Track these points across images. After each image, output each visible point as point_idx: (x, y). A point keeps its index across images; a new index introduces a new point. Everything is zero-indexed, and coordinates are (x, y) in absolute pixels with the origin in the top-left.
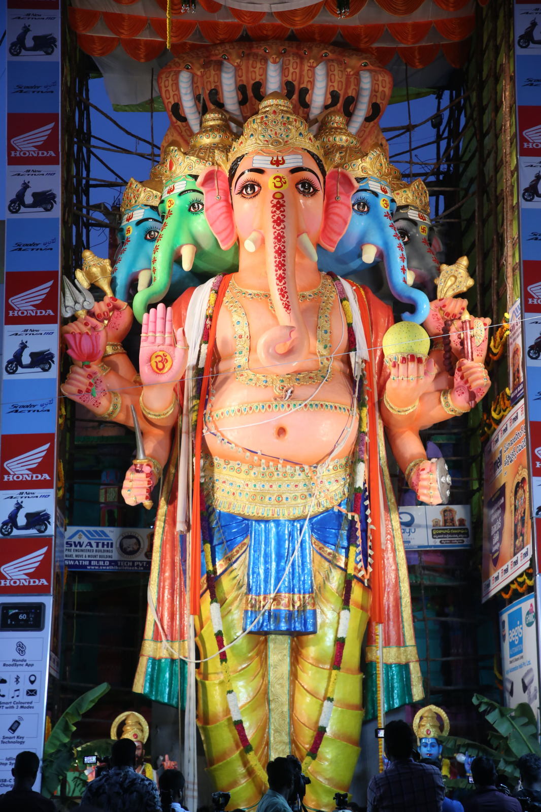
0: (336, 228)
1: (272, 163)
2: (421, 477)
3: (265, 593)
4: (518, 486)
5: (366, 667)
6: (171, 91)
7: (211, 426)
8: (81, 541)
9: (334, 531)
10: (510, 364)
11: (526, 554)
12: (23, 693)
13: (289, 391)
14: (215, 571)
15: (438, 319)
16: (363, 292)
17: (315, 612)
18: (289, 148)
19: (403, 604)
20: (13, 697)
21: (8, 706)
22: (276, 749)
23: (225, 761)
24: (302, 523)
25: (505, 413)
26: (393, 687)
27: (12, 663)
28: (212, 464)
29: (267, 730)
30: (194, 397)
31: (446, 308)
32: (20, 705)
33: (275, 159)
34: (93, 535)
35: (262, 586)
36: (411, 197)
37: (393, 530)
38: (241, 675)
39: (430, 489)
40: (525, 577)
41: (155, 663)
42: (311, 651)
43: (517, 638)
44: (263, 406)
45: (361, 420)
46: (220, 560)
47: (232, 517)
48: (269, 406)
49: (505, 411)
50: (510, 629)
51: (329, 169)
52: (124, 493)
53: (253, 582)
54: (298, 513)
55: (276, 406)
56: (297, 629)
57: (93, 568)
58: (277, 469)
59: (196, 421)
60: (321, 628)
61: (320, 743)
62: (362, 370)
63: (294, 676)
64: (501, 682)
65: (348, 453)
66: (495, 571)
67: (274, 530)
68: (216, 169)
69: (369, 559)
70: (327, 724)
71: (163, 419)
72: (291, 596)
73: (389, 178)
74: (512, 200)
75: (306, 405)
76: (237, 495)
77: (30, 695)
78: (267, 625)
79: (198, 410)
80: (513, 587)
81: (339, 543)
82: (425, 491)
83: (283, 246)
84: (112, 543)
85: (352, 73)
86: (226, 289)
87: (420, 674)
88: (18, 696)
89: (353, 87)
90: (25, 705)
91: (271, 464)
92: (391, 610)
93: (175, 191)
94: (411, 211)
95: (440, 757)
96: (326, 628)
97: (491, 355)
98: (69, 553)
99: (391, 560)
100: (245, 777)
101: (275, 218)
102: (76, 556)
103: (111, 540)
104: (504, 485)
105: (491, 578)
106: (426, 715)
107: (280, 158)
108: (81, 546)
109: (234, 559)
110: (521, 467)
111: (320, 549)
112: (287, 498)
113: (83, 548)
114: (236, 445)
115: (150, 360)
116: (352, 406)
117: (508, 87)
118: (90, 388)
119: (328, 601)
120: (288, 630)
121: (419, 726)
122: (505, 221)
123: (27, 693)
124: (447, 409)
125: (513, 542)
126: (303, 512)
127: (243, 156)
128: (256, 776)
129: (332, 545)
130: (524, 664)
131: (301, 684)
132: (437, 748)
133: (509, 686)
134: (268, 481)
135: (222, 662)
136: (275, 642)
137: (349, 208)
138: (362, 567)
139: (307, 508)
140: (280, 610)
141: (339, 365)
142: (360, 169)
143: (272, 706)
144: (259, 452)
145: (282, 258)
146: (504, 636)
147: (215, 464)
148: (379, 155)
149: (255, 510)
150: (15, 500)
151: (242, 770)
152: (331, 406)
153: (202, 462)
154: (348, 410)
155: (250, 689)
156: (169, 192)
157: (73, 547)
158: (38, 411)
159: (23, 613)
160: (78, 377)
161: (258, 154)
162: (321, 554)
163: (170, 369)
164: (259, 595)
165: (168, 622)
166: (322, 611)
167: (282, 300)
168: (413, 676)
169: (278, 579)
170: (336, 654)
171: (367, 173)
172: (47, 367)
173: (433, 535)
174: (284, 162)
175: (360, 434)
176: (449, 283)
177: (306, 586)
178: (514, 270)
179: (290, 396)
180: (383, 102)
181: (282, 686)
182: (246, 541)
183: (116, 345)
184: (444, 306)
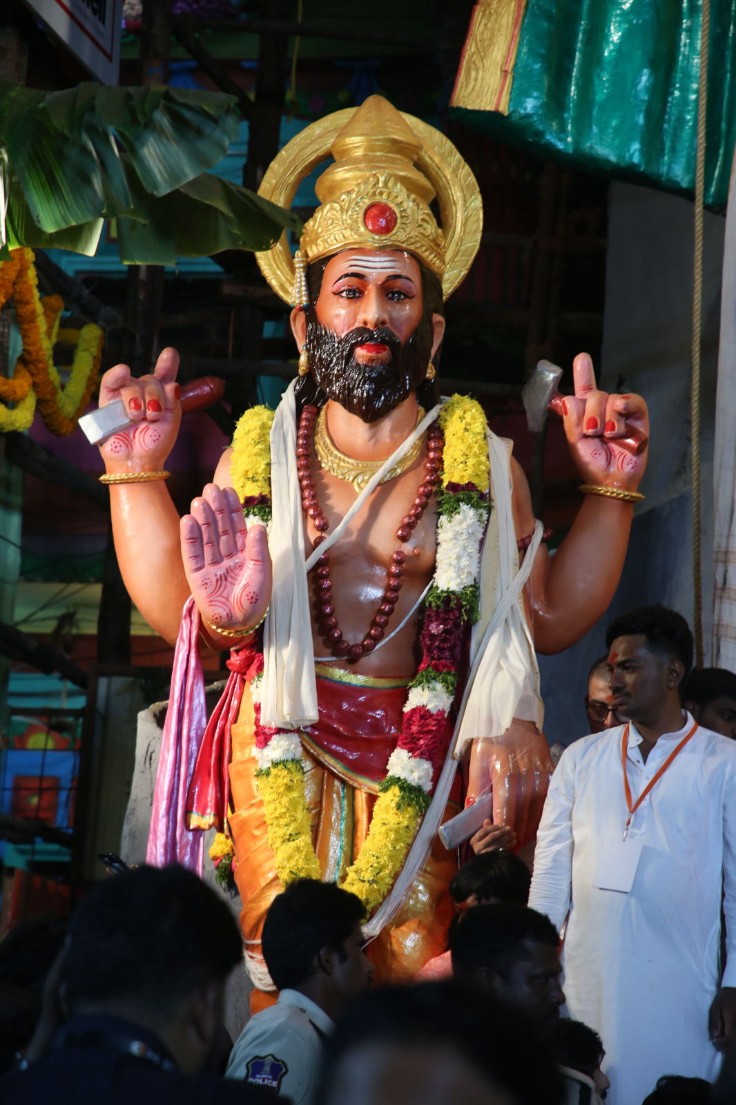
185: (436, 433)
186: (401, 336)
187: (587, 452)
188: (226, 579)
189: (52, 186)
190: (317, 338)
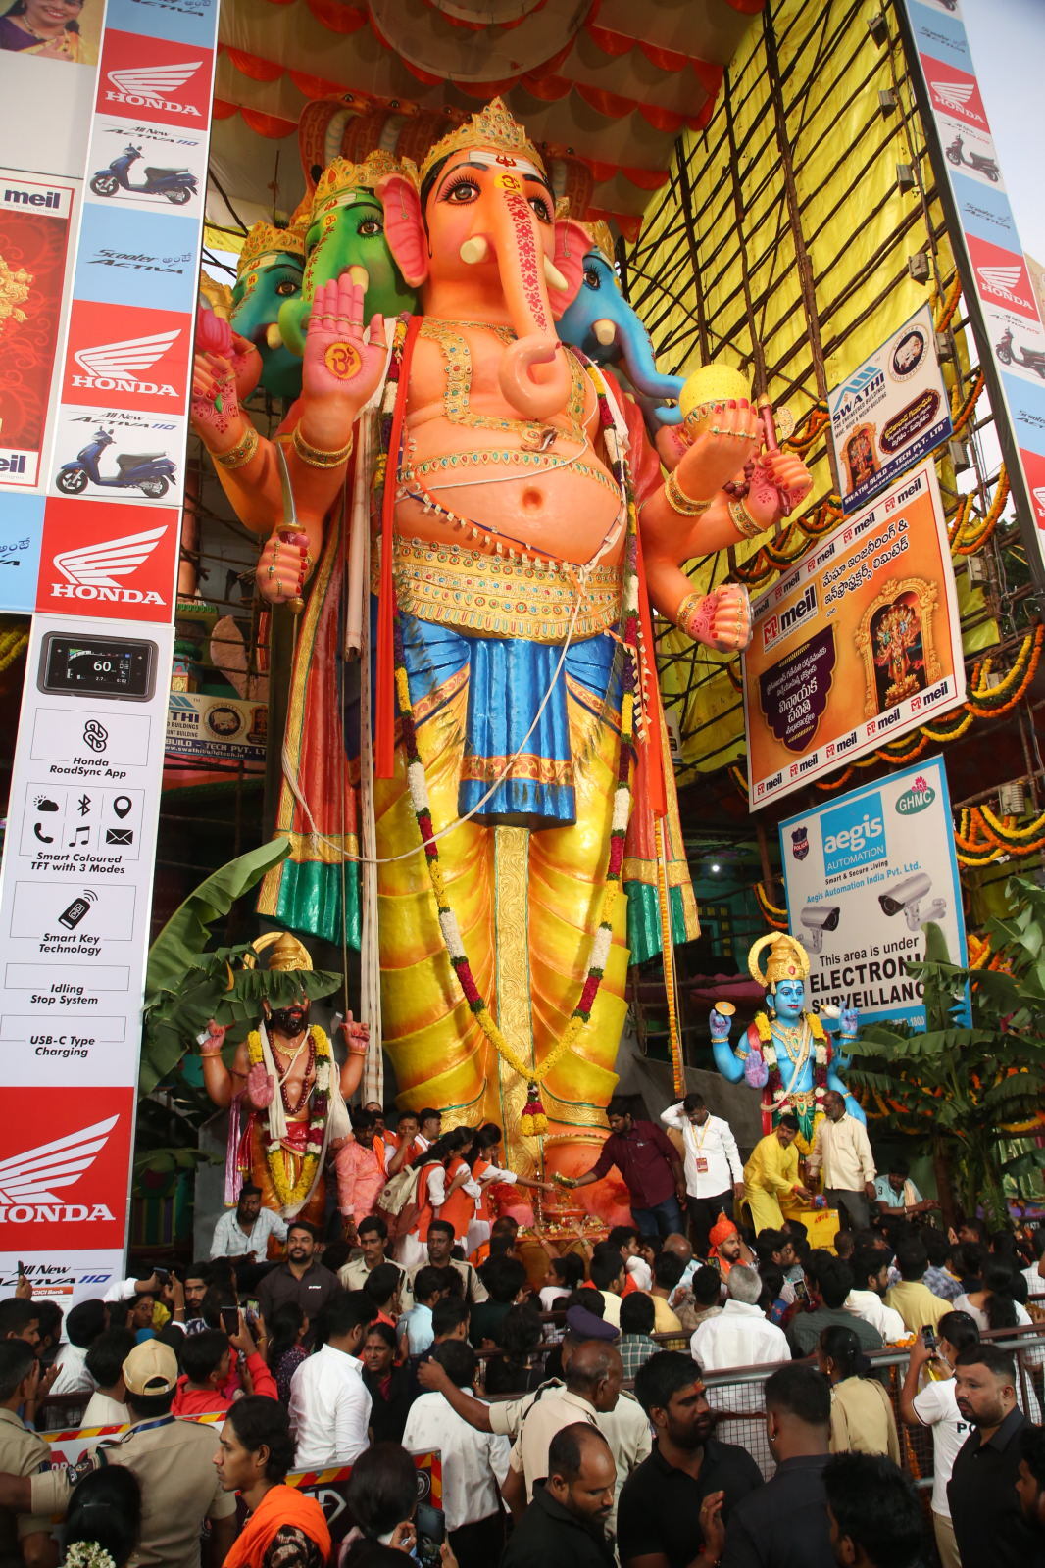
1: (498, 161)
2: (723, 604)
4: (882, 612)
6: (314, 147)
7: (413, 485)
9: (602, 669)
10: (839, 461)
11: (935, 696)
12: (97, 836)
14: (414, 714)
17: (571, 790)
20: (72, 845)
21: (59, 863)
23: (429, 1027)
25: (829, 531)
27: (74, 767)
28: (406, 552)
32: (89, 864)
33: (502, 158)
38: (455, 887)
40: (926, 732)
41: (295, 870)
43: (860, 841)
44: (506, 455)
46: (421, 698)
48: (516, 456)
50: (832, 834)
54: (550, 633)
55: (527, 457)
58: (519, 563)
65: (614, 560)
66: (801, 755)
68: (403, 179)
71: (330, 469)
75: (572, 465)
76: (452, 597)
77: (116, 842)
80: (867, 763)
81: (608, 688)
82: (729, 625)
83: (531, 242)
84: (197, 717)
88: (85, 842)
90: (102, 865)
91: (511, 550)
93: (338, 205)
100: (461, 1053)
103: (198, 711)
104: (829, 630)
105: (786, 770)
106: (781, 944)
107: (508, 159)
109: (447, 697)
110: (891, 583)
111: (580, 693)
112: (534, 610)
114: (457, 516)
115: (325, 353)
118: (213, 391)
123: (109, 837)
124: (740, 525)
125: (872, 695)
126: (560, 632)
127: (452, 154)
129: (599, 690)
130: (891, 872)
133: (817, 917)
134: (504, 580)
135: (429, 862)
136: (507, 838)
144: (495, 529)
145: (531, 257)
146: (803, 850)
147: (413, 550)
149: (484, 622)
150: (98, 425)
151: (456, 1042)
156: (327, 209)
158: (157, 269)
159: (103, 660)
161: (476, 150)
162: (581, 702)
163: (356, 376)
167: (532, 308)
168: (686, 904)
172: (181, 196)
174: (513, 164)
175: (631, 536)
179: (550, 446)
182: (465, 671)
185: (311, 1039)
187: (354, 1041)
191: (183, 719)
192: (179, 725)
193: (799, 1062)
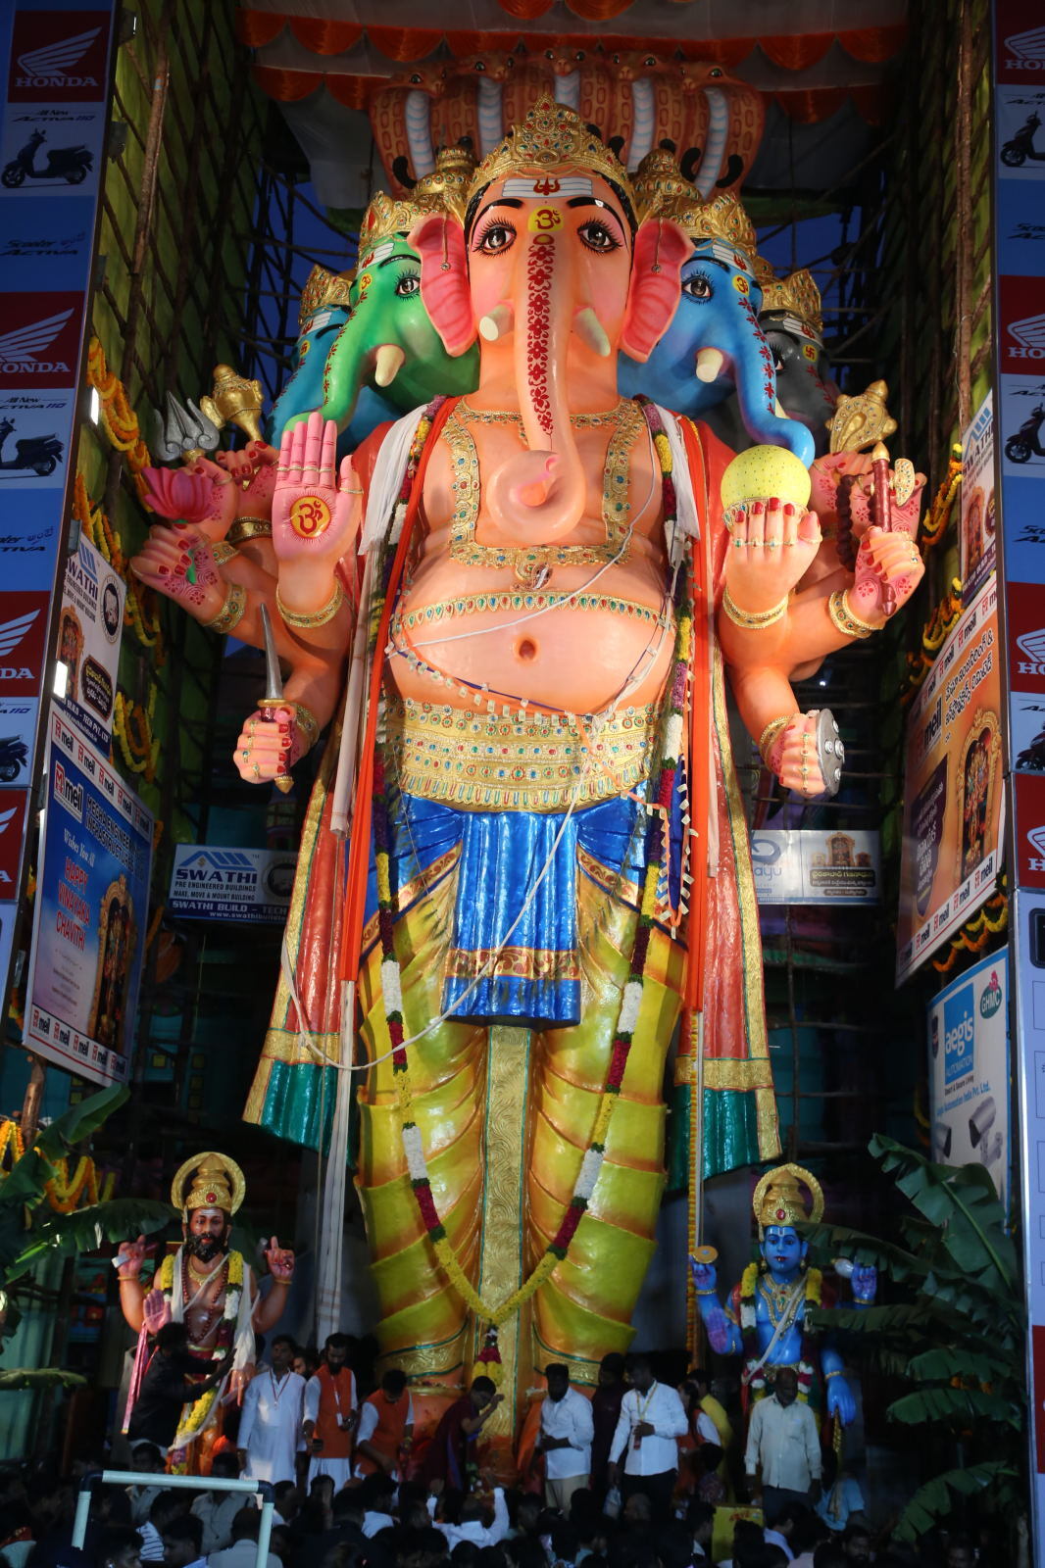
0: (651, 320)
1: (536, 189)
2: (787, 742)
3: (486, 947)
4: (973, 749)
5: (672, 1092)
6: (393, 137)
7: (400, 640)
8: (204, 870)
9: (619, 837)
10: (963, 532)
11: (986, 872)
13: (544, 572)
14: (395, 903)
15: (831, 488)
16: (694, 427)
17: (577, 985)
18: (569, 168)
19: (748, 983)
22: (496, 1237)
23: (396, 1255)
24: (560, 820)
25: (949, 628)
26: (723, 1132)
28: (401, 713)
29: (480, 1201)
30: (376, 596)
31: (845, 468)
33: (543, 183)
34: (224, 861)
35: (480, 934)
36: (790, 298)
37: (734, 848)
38: (435, 1097)
39: (802, 763)
40: (983, 917)
41: (287, 1072)
42: (569, 1059)
43: (962, 1044)
44: (493, 600)
45: (678, 638)
46: (405, 884)
47: (433, 807)
48: (505, 600)
49: (947, 624)
50: (948, 1029)
51: (643, 221)
52: (238, 757)
53: (464, 925)
54: (552, 800)
55: (518, 599)
56: (541, 1015)
57: (219, 915)
58: (517, 720)
59: (376, 635)
60: (588, 1014)
61: (574, 1229)
62: (686, 554)
63: (535, 1102)
64: (928, 1133)
65: (653, 696)
66: (922, 923)
67: (506, 832)
68: (445, 217)
69: (683, 891)
70: (590, 1195)
71: (316, 628)
72: (533, 952)
73: (751, 249)
74: (973, 246)
75: (573, 600)
76: (442, 767)
78: (484, 1005)
79: (380, 617)
80: (958, 945)
81: (628, 858)
82: (795, 768)
83: (544, 317)
84: (255, 876)
85: (693, 86)
86: (448, 415)
87: (774, 1111)
89: (697, 131)
91: (506, 708)
92: (727, 991)
93: (373, 262)
94: (788, 320)
95: (803, 1264)
96: (597, 1016)
97: (924, 539)
98: (182, 889)
99: (729, 902)
100: (432, 1286)
101: (534, 272)
102: (193, 894)
103: (253, 870)
104: (945, 761)
105: (914, 939)
106: (778, 1181)
107: (551, 182)
108: (202, 878)
109: (430, 883)
110: (979, 712)
111: (592, 868)
112: (533, 774)
113: (205, 881)
114: (443, 674)
115: (290, 512)
116: (663, 609)
117: (968, 56)
118: (185, 566)
119: (603, 966)
120: (522, 1014)
121: (765, 1202)
122: (958, 285)
124: (840, 625)
125: (959, 859)
126: (563, 799)
127: (488, 184)
128: (453, 1286)
129: (616, 862)
130: (975, 1091)
131: (547, 1118)
132: (796, 1246)
133: (942, 1138)
134: (499, 742)
135: (396, 1070)
136: (503, 1040)
137: (675, 285)
138: (667, 904)
139: (570, 791)
140: (509, 978)
141: (642, 545)
142: (699, 224)
143: (492, 1157)
144: (484, 686)
145: (542, 338)
146: (936, 1046)
147: (407, 711)
148: (733, 206)
149: (474, 794)
151: (427, 1272)
152: (622, 606)
153: (382, 707)
154: (654, 617)
155: (452, 1124)
156: (364, 265)
157: (189, 879)
158: (22, 549)
160: (161, 544)
161: (512, 176)
162: (593, 879)
163: (327, 529)
164: (472, 949)
165: (314, 999)
166: (592, 984)
167: (537, 410)
168: (761, 1114)
169: (510, 919)
170: (613, 1063)
171: (711, 231)
172: (47, 467)
173: (812, 879)
174: (558, 188)
175: (677, 664)
176: (852, 427)
177: (562, 937)
178: (972, 367)
179: (545, 582)
180: (748, 152)
181: (512, 1121)
182: (454, 851)
183: (261, 523)
184: (842, 465)
185: (226, 1266)
186: (216, 1235)
187: (275, 1269)
188: (157, 1319)
189: (115, 1231)
190: (190, 1233)
191: (239, 880)
192: (234, 888)
193: (780, 1326)
